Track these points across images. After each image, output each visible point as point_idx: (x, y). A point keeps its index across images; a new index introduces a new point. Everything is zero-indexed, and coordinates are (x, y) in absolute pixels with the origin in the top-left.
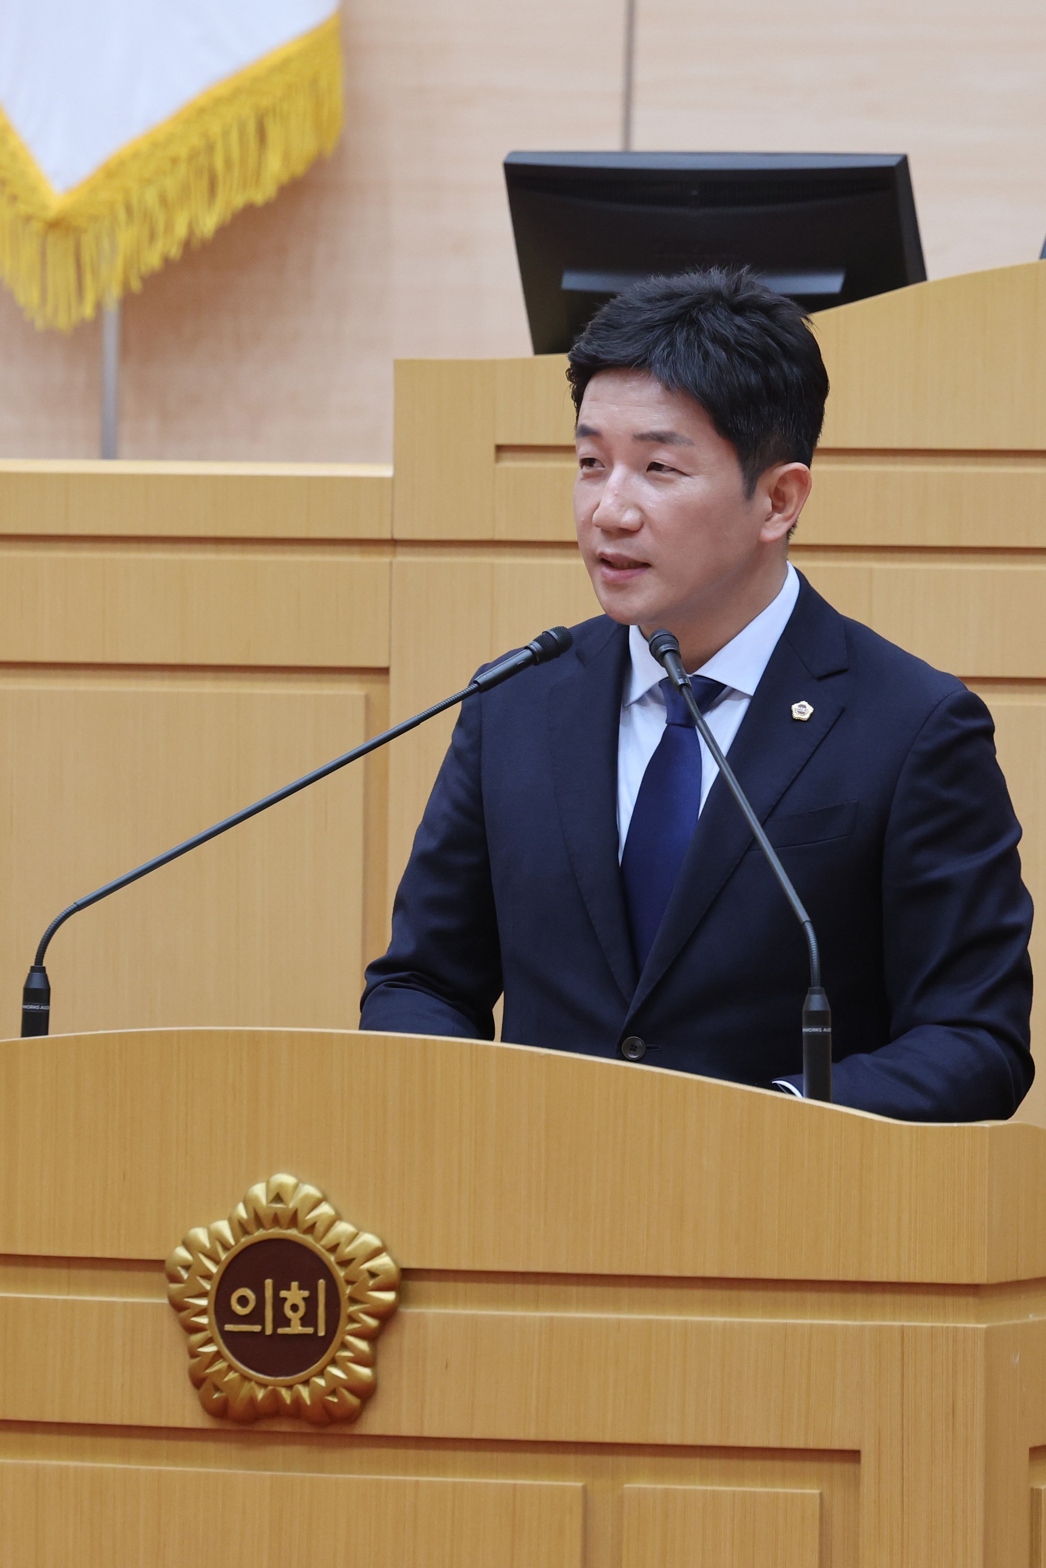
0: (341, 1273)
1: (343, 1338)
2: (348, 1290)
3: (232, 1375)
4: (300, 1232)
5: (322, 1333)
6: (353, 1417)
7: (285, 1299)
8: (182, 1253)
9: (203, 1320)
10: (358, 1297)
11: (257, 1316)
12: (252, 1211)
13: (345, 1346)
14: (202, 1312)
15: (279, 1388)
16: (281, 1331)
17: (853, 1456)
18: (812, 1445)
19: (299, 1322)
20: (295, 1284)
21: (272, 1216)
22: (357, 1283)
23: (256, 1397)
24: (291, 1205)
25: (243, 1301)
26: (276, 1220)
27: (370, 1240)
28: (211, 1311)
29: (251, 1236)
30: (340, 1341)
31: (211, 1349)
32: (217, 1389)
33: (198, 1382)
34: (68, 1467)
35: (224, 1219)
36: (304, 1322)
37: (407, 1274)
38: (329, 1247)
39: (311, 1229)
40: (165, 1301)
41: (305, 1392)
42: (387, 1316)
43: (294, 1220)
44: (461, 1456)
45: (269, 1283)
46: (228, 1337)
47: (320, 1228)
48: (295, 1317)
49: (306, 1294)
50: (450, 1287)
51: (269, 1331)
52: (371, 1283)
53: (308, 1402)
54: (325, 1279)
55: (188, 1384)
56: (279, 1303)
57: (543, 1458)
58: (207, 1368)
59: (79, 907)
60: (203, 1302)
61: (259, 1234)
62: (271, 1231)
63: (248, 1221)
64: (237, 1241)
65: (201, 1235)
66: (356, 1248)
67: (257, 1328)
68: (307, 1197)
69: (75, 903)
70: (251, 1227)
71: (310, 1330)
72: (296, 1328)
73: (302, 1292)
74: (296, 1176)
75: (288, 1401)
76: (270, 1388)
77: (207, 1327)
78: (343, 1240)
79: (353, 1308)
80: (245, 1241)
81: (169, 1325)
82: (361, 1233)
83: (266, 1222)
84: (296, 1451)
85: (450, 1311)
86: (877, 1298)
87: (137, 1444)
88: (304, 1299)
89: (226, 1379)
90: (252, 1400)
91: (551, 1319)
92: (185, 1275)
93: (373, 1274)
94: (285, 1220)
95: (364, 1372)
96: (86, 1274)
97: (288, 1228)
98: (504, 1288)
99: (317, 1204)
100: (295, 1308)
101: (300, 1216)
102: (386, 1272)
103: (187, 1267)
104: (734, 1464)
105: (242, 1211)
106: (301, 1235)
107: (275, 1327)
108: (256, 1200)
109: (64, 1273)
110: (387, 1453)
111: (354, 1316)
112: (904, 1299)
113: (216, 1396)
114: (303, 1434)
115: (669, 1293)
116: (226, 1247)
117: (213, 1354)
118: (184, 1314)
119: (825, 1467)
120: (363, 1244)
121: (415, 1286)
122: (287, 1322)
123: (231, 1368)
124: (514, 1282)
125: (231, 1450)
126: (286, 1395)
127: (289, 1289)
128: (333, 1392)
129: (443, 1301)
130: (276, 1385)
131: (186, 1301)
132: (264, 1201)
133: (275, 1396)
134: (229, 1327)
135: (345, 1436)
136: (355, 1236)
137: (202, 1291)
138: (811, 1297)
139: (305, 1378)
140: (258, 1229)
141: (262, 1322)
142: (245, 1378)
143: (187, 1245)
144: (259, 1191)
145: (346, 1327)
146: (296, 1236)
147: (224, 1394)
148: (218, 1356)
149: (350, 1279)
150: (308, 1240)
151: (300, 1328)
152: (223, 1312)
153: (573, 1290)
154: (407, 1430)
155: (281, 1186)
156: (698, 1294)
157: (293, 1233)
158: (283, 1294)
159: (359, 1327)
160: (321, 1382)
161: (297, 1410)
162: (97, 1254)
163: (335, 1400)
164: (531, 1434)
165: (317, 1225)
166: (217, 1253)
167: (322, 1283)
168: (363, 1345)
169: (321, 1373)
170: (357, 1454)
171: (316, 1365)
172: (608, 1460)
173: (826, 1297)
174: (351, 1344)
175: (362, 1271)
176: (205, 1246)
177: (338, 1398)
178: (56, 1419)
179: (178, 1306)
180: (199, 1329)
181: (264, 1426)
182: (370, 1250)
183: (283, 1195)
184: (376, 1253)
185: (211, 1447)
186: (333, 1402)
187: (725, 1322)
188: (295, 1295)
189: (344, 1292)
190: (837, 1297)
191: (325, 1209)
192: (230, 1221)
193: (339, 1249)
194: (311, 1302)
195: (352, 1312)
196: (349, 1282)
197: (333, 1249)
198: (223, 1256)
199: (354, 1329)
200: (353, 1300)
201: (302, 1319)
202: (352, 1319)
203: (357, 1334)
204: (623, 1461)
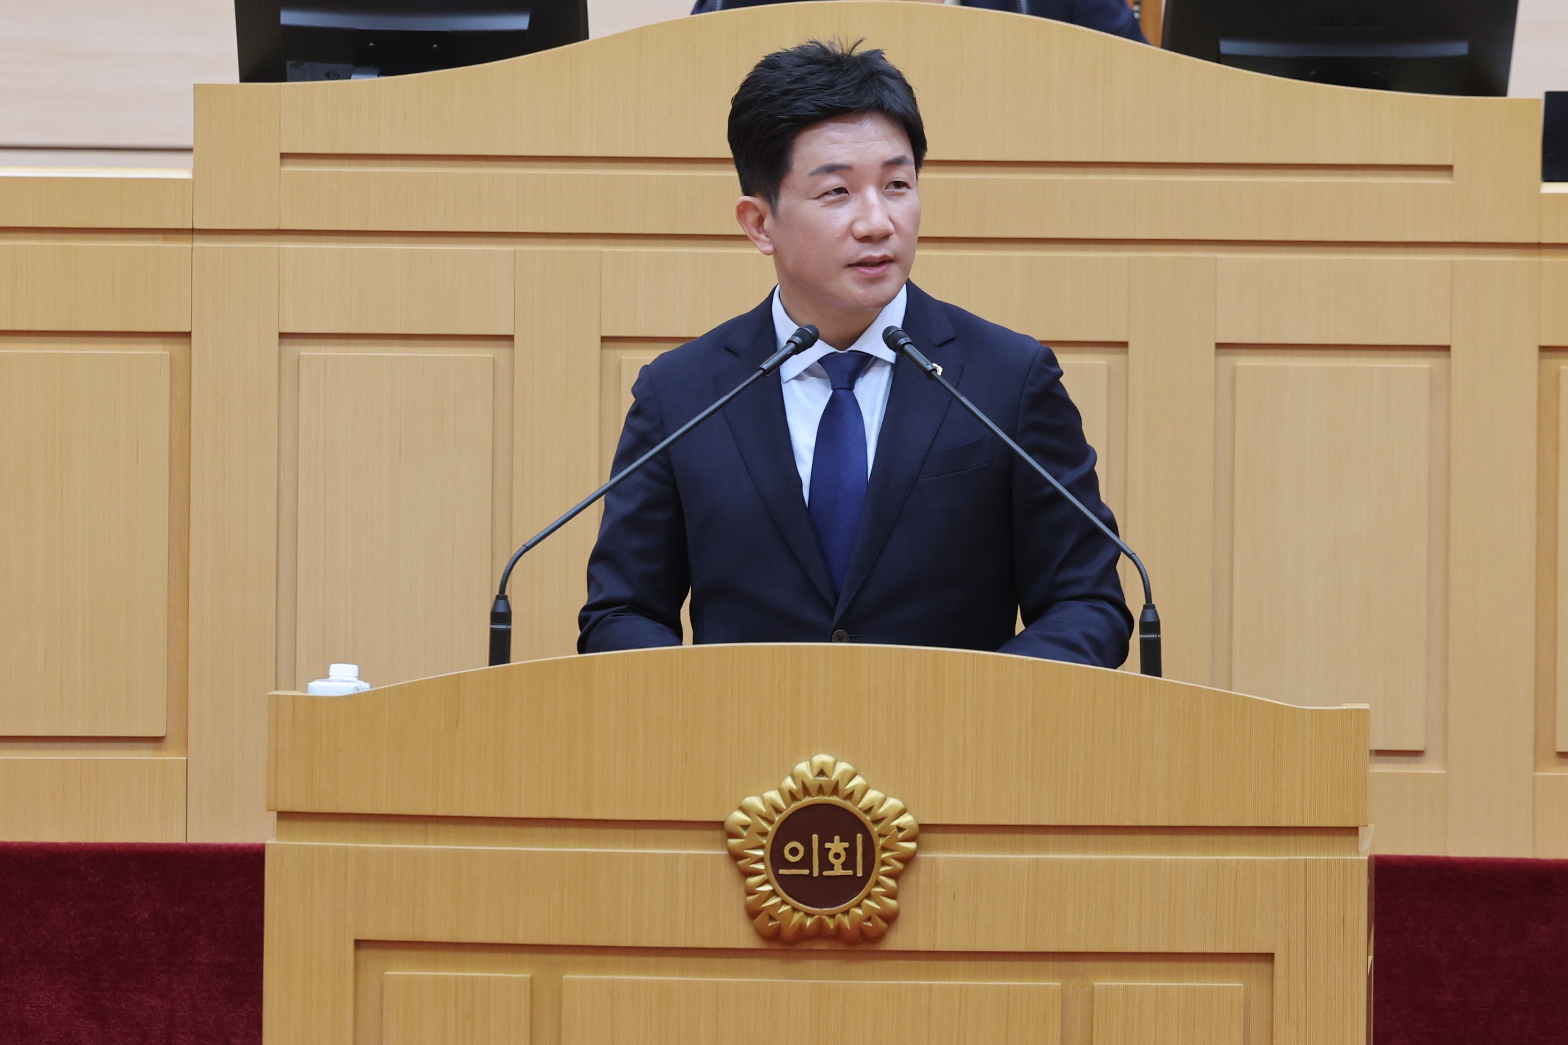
0: (876, 829)
1: (877, 877)
2: (881, 841)
3: (784, 908)
4: (840, 798)
5: (860, 874)
6: (880, 936)
7: (830, 849)
8: (740, 816)
9: (761, 866)
10: (888, 846)
11: (806, 862)
12: (800, 783)
13: (878, 883)
14: (760, 860)
15: (824, 917)
16: (825, 873)
17: (1269, 957)
18: (1238, 950)
19: (841, 867)
20: (837, 838)
21: (817, 786)
22: (888, 837)
23: (806, 925)
24: (833, 778)
25: (794, 851)
26: (821, 790)
27: (893, 803)
28: (768, 859)
29: (800, 802)
30: (874, 881)
31: (767, 888)
32: (772, 918)
33: (753, 913)
34: (639, 981)
35: (775, 789)
36: (845, 866)
37: (923, 828)
38: (865, 809)
39: (850, 796)
40: (725, 852)
41: (846, 920)
42: (908, 860)
43: (835, 790)
44: (962, 965)
45: (815, 837)
46: (781, 879)
47: (857, 795)
48: (837, 863)
49: (847, 845)
50: (953, 837)
51: (816, 874)
52: (900, 835)
53: (849, 927)
54: (862, 834)
55: (742, 915)
56: (824, 852)
57: (1028, 965)
58: (763, 903)
59: (528, 549)
60: (760, 853)
61: (807, 801)
62: (816, 798)
63: (797, 791)
64: (788, 806)
65: (754, 801)
66: (886, 810)
67: (806, 872)
68: (844, 773)
69: (524, 546)
70: (800, 796)
71: (850, 872)
72: (838, 871)
73: (843, 843)
74: (831, 755)
75: (832, 926)
76: (817, 917)
77: (764, 872)
78: (876, 803)
79: (885, 855)
80: (795, 806)
81: (727, 872)
82: (888, 799)
83: (813, 790)
84: (827, 965)
85: (961, 855)
86: (1284, 839)
87: (693, 961)
88: (845, 849)
89: (780, 911)
90: (801, 927)
91: (1037, 860)
92: (745, 834)
93: (900, 829)
94: (828, 790)
95: (892, 903)
96: (650, 833)
97: (830, 796)
98: (996, 837)
99: (853, 776)
100: (837, 856)
101: (841, 787)
102: (911, 827)
103: (746, 827)
104: (1175, 966)
105: (789, 783)
106: (841, 800)
107: (820, 872)
108: (804, 774)
109: (631, 832)
110: (902, 964)
111: (887, 861)
112: (1303, 839)
113: (770, 924)
114: (837, 951)
115: (1125, 838)
116: (778, 811)
117: (768, 893)
118: (741, 862)
119: (1245, 966)
120: (891, 806)
121: (926, 837)
122: (831, 867)
123: (784, 902)
124: (1004, 833)
125: (774, 965)
126: (831, 924)
127: (832, 841)
128: (869, 919)
129: (948, 848)
130: (821, 914)
131: (746, 853)
132: (810, 776)
133: (820, 923)
134: (782, 872)
135: (874, 951)
136: (883, 801)
137: (761, 844)
138: (1234, 839)
139: (846, 909)
140: (805, 797)
141: (811, 868)
142: (795, 910)
143: (743, 810)
144: (802, 767)
145: (880, 868)
146: (838, 801)
147: (778, 922)
148: (774, 893)
149: (883, 833)
150: (848, 804)
151: (843, 871)
152: (777, 859)
153: (1051, 838)
154: (922, 945)
155: (823, 763)
156: (1147, 838)
157: (834, 799)
158: (827, 845)
159: (890, 869)
160: (859, 911)
161: (838, 934)
162: (663, 818)
163: (871, 925)
164: (1022, 948)
165: (855, 793)
166: (772, 816)
167: (859, 836)
168: (891, 883)
169: (859, 905)
170: (878, 965)
171: (855, 898)
172: (1079, 965)
173: (1245, 839)
174: (884, 882)
175: (893, 827)
176: (761, 811)
177: (872, 923)
178: (629, 943)
179: (736, 856)
180: (757, 873)
181: (805, 946)
182: (897, 811)
183: (826, 770)
184: (902, 812)
185: (757, 963)
186: (869, 926)
187: (1171, 859)
188: (837, 846)
189: (879, 843)
190: (1254, 839)
191: (858, 781)
192: (781, 792)
193: (873, 810)
194: (851, 852)
195: (885, 858)
196: (881, 835)
197: (868, 811)
198: (778, 818)
199: (887, 870)
200: (884, 849)
201: (842, 864)
202: (884, 863)
203: (888, 875)
204: (1091, 965)
